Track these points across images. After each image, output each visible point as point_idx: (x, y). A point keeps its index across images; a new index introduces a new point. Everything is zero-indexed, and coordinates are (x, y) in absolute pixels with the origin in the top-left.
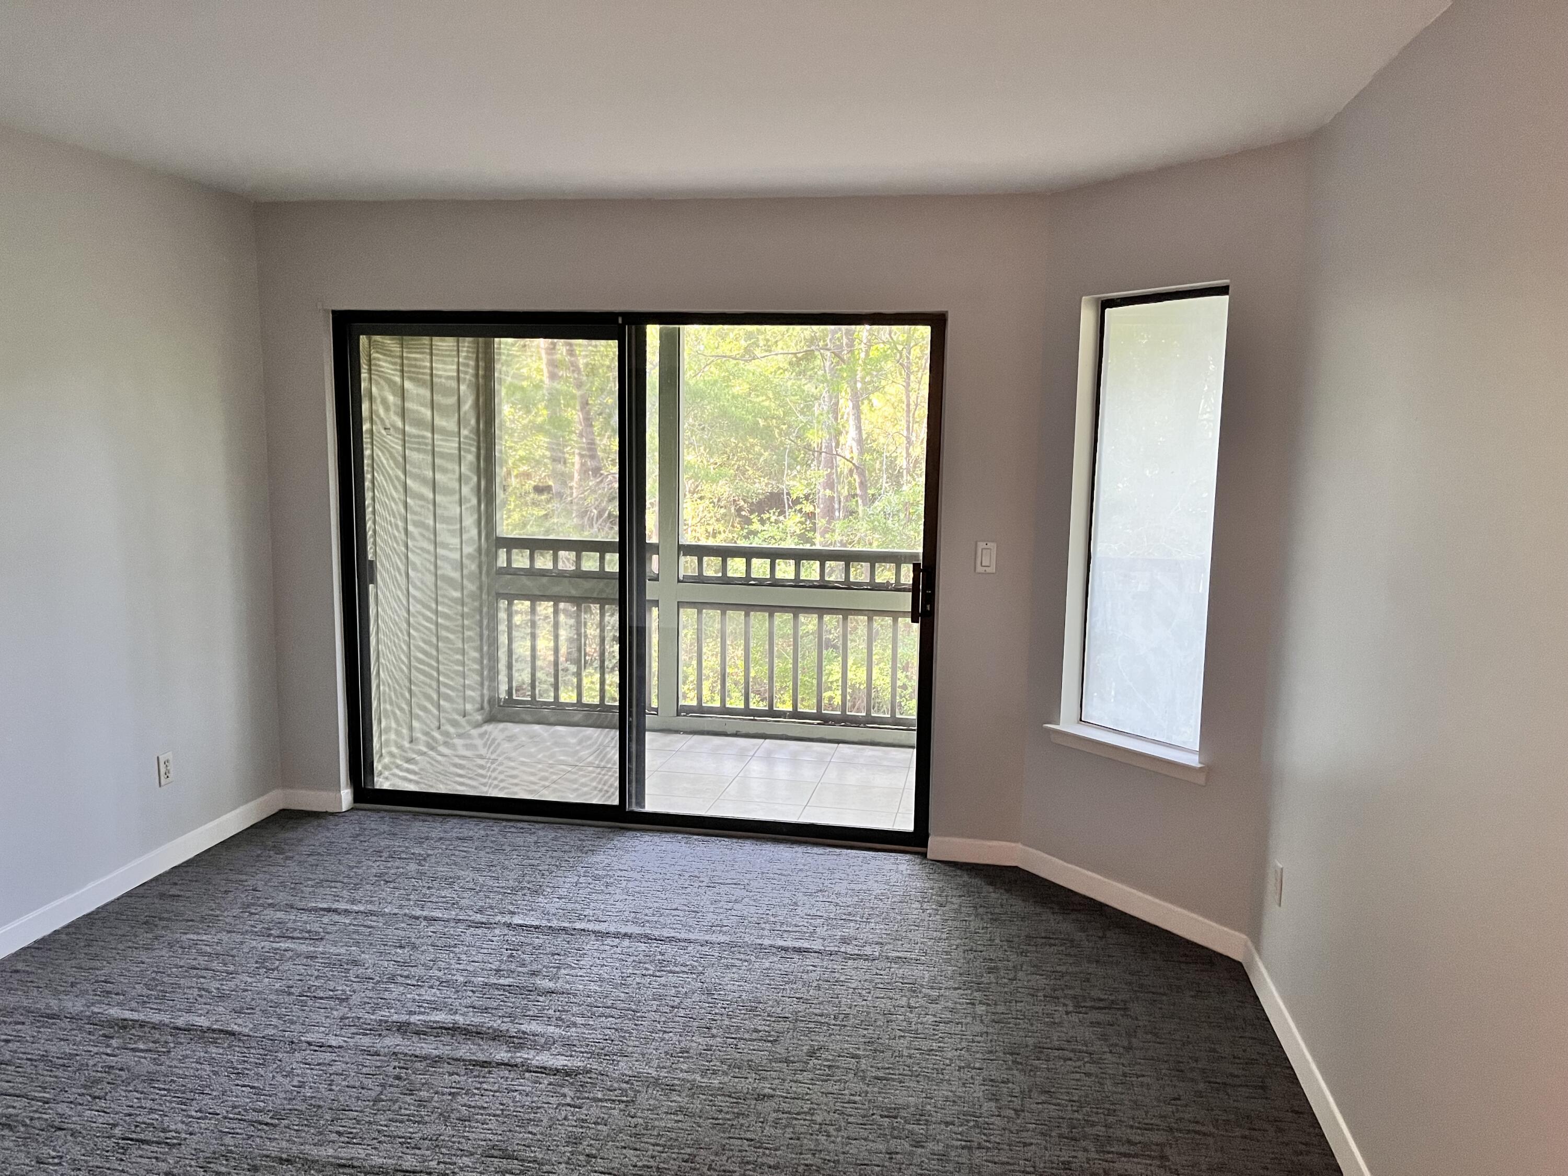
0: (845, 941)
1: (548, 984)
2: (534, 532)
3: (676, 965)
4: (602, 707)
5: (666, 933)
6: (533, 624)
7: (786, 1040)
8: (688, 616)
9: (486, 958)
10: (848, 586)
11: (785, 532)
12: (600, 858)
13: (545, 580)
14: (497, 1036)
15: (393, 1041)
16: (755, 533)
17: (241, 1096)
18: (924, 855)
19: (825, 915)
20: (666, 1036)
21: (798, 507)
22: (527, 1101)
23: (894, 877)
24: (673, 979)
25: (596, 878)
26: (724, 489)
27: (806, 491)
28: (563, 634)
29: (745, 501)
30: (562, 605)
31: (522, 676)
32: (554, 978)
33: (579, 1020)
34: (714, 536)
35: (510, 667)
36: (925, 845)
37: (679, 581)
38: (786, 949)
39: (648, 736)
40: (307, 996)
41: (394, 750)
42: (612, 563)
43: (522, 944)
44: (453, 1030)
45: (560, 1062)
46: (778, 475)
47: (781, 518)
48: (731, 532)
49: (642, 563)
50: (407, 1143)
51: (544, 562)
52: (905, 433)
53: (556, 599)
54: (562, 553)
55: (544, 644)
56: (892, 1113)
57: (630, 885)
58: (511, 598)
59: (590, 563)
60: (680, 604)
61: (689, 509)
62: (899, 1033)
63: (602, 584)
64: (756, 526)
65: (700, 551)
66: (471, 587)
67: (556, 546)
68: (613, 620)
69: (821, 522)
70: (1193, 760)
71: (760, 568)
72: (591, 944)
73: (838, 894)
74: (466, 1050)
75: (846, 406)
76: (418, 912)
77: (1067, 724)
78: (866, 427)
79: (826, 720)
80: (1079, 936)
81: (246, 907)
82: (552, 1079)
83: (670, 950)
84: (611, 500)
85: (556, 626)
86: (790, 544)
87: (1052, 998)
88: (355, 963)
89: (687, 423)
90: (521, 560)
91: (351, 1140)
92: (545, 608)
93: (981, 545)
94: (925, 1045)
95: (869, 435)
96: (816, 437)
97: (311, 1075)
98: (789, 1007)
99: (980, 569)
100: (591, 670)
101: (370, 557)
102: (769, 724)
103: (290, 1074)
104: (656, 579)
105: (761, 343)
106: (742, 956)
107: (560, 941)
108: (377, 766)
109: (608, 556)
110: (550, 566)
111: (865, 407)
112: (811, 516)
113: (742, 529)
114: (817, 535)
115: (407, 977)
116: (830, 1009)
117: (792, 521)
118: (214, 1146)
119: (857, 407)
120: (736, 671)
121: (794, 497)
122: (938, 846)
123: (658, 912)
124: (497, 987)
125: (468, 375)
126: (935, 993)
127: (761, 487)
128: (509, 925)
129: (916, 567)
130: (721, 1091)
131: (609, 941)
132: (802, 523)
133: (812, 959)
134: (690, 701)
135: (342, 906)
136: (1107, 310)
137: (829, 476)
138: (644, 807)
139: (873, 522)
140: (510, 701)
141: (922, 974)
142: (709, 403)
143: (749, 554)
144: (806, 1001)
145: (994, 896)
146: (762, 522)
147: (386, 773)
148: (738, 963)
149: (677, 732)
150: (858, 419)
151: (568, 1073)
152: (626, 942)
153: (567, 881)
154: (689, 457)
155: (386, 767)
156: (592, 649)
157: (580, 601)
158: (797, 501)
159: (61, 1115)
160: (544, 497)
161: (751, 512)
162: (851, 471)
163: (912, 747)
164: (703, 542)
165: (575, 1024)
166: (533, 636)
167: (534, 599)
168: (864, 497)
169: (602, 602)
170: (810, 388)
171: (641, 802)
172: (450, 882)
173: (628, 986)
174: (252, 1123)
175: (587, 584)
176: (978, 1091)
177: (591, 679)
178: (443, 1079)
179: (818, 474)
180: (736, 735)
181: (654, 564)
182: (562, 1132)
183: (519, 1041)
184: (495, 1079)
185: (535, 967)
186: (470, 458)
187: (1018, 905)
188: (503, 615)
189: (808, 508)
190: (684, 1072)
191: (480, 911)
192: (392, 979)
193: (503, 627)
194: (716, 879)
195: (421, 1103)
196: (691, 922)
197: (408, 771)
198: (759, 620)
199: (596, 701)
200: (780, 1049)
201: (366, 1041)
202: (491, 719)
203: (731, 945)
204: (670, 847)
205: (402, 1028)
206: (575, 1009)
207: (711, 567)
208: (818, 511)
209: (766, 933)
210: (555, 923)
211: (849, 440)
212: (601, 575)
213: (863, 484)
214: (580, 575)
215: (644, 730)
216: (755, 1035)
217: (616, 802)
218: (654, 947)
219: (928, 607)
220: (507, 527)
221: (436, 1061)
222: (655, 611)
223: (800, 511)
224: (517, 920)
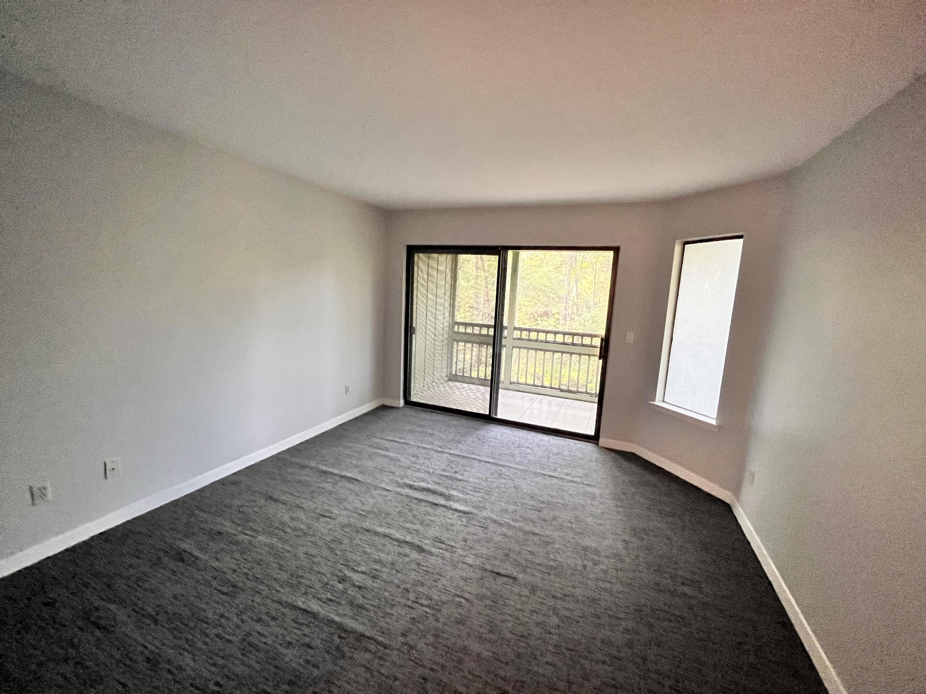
0: (567, 474)
1: (459, 477)
2: (468, 321)
3: (505, 475)
4: (485, 379)
5: (502, 463)
6: (464, 350)
7: (545, 511)
8: (516, 351)
9: (441, 464)
10: (573, 344)
11: (549, 324)
12: (481, 432)
13: (469, 336)
14: (442, 495)
15: (407, 491)
16: (539, 324)
17: (357, 504)
18: (597, 444)
19: (559, 463)
20: (500, 503)
21: (554, 316)
22: (449, 521)
23: (586, 451)
24: (503, 481)
25: (479, 439)
26: (530, 310)
27: (558, 311)
28: (474, 354)
29: (536, 313)
30: (474, 345)
31: (460, 366)
32: (462, 475)
33: (470, 493)
34: (525, 324)
35: (456, 363)
36: (598, 440)
37: (513, 339)
38: (545, 475)
39: (500, 390)
40: (382, 470)
41: (418, 389)
42: (491, 332)
43: (453, 461)
44: (428, 490)
45: (462, 508)
46: (547, 306)
47: (548, 320)
48: (531, 323)
49: (502, 331)
50: (409, 531)
51: (469, 330)
52: (593, 293)
53: (472, 343)
54: (475, 328)
55: (468, 356)
56: (585, 549)
57: (491, 443)
58: (458, 341)
59: (484, 331)
60: (513, 347)
61: (517, 315)
62: (588, 515)
63: (487, 339)
64: (540, 322)
65: (521, 330)
66: (446, 336)
67: (473, 325)
68: (491, 351)
69: (562, 322)
70: (714, 422)
71: (542, 336)
72: (476, 463)
73: (565, 456)
74: (431, 498)
75: (573, 283)
76: (420, 445)
77: (658, 402)
78: (579, 290)
79: (562, 391)
80: (659, 484)
81: (368, 436)
82: (460, 514)
83: (504, 470)
84: (492, 311)
85: (472, 351)
86: (550, 329)
87: (648, 508)
88: (399, 460)
89: (519, 287)
90: (462, 329)
91: (389, 526)
92: (469, 345)
93: (628, 333)
94: (599, 521)
95: (580, 293)
96: (562, 293)
97: (380, 500)
98: (546, 498)
99: (627, 342)
100: (482, 365)
101: (414, 325)
102: (542, 390)
103: (373, 498)
104: (505, 338)
105: (545, 262)
106: (529, 475)
107: (465, 461)
108: (412, 393)
109: (490, 329)
110: (471, 332)
111: (579, 284)
112: (558, 319)
113: (535, 322)
114: (560, 326)
115: (414, 468)
116: (561, 501)
117: (552, 321)
118: (346, 521)
119: (577, 283)
120: (531, 370)
121: (553, 313)
122: (603, 441)
123: (500, 455)
124: (443, 476)
125: (449, 267)
126: (602, 500)
127: (542, 310)
128: (449, 453)
129: (602, 339)
130: (520, 529)
131: (482, 463)
132: (555, 322)
133: (555, 480)
134: (514, 379)
135: (397, 440)
136: (686, 246)
137: (566, 306)
138: (497, 416)
139: (580, 322)
140: (456, 375)
141: (596, 491)
142: (527, 281)
143: (538, 331)
144: (552, 496)
145: (624, 463)
146: (542, 321)
147: (415, 396)
148: (527, 478)
149: (510, 390)
150: (577, 287)
151: (465, 513)
152: (488, 465)
153: (469, 440)
154: (518, 298)
155: (415, 394)
156: (483, 359)
157: (480, 344)
158: (554, 314)
159: (301, 503)
160: (472, 309)
161: (538, 317)
162: (573, 305)
163: (595, 403)
164: (521, 326)
165: (468, 494)
166: (464, 354)
167: (466, 342)
168: (577, 314)
169: (487, 344)
170: (560, 277)
171: (496, 414)
172: (432, 435)
173: (488, 481)
174: (360, 514)
175: (482, 338)
176: (620, 545)
177: (482, 368)
178: (423, 508)
179: (562, 306)
180: (530, 393)
181: (505, 333)
182: (461, 536)
183: (448, 498)
184: (440, 511)
185: (457, 470)
186: (448, 294)
187: (635, 468)
188: (455, 346)
189: (557, 316)
190: (506, 519)
191: (440, 447)
192: (409, 468)
193: (455, 350)
194: (521, 445)
195: (414, 516)
196: (511, 459)
197: (421, 396)
198: (540, 354)
199: (483, 378)
200: (542, 515)
201: (399, 489)
202: (450, 380)
203: (525, 471)
204: (505, 431)
205: (411, 487)
206: (469, 488)
207: (525, 335)
208: (561, 318)
209: (538, 467)
210: (464, 455)
211: (573, 294)
212: (488, 336)
213: (577, 310)
214: (480, 335)
215: (499, 389)
216: (532, 508)
217: (487, 413)
218: (498, 468)
219: (605, 355)
220: (458, 319)
221: (420, 500)
222: (504, 349)
223: (555, 318)
224: (452, 452)
